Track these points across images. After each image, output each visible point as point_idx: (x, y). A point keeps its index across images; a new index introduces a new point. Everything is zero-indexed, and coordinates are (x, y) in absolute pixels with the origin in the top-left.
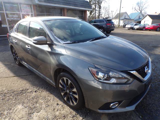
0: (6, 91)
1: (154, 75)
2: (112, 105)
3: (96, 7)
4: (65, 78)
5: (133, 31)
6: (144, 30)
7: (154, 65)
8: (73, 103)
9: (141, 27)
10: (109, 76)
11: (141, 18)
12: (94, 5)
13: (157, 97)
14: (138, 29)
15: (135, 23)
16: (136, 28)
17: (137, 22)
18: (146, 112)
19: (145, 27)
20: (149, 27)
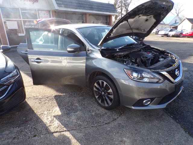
0: (40, 97)
1: (189, 82)
2: (144, 101)
3: (122, 11)
4: (100, 81)
5: (168, 39)
6: (181, 36)
7: (189, 73)
8: (108, 103)
9: (177, 33)
10: (142, 76)
11: (177, 23)
12: (120, 8)
13: (189, 101)
14: (173, 36)
15: (170, 29)
16: (171, 35)
17: (173, 28)
18: (177, 112)
19: (182, 33)
20: (188, 33)
